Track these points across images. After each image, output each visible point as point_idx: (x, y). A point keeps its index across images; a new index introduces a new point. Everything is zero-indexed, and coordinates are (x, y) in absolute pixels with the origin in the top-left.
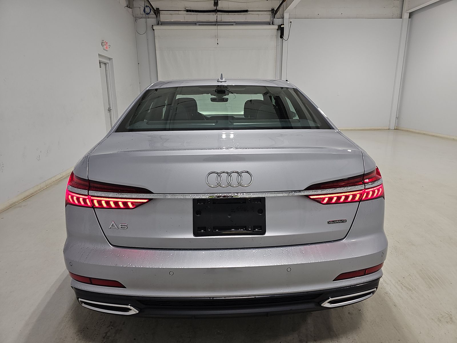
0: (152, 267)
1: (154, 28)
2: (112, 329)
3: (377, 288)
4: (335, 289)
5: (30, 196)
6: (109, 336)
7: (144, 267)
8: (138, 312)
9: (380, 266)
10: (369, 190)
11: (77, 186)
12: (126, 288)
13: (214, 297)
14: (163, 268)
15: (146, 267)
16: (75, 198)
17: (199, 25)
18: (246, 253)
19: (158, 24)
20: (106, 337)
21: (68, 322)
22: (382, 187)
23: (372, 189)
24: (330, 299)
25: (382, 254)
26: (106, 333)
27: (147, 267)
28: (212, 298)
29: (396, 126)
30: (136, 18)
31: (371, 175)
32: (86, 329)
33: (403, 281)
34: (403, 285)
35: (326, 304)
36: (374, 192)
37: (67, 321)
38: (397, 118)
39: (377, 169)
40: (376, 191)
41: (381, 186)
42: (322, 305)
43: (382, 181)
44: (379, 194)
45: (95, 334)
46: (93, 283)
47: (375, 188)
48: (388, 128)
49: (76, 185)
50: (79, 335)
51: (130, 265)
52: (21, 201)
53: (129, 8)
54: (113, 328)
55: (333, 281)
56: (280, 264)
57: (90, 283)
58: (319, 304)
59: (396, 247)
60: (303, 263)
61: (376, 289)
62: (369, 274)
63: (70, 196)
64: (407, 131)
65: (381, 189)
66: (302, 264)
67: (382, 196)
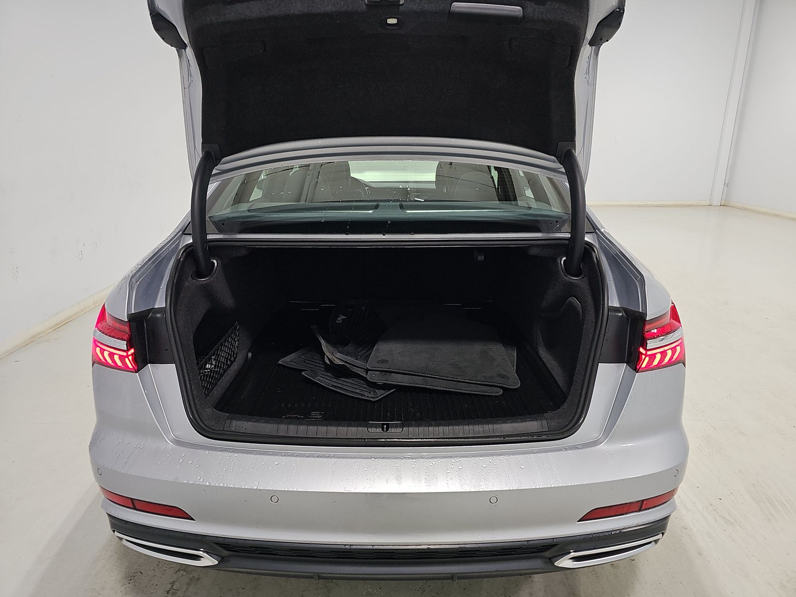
0: (240, 487)
2: (182, 575)
3: (663, 534)
4: (583, 537)
5: (66, 322)
6: (177, 590)
7: (225, 485)
8: (217, 562)
9: (671, 493)
10: (654, 352)
11: (109, 331)
12: (194, 520)
13: (352, 545)
14: (260, 490)
15: (228, 486)
16: (106, 354)
18: (413, 466)
20: (172, 590)
21: (109, 560)
22: (681, 345)
23: (661, 350)
24: (573, 554)
25: (677, 472)
26: (173, 583)
27: (231, 486)
28: (348, 547)
29: (723, 199)
31: (660, 321)
32: (139, 573)
33: (717, 504)
34: (717, 513)
35: (565, 562)
36: (664, 354)
37: (107, 558)
38: (726, 185)
39: (674, 309)
40: (669, 353)
41: (680, 341)
42: (556, 564)
43: (682, 333)
44: (675, 357)
45: (153, 585)
46: (137, 508)
47: (666, 348)
48: (708, 203)
49: (108, 329)
50: (125, 585)
51: (200, 481)
52: (50, 331)
54: (184, 573)
55: (578, 521)
56: (477, 490)
57: (132, 506)
58: (551, 560)
59: (709, 437)
60: (520, 488)
61: (661, 534)
62: (649, 509)
63: (98, 349)
64: (745, 209)
65: (678, 348)
66: (518, 490)
67: (681, 361)
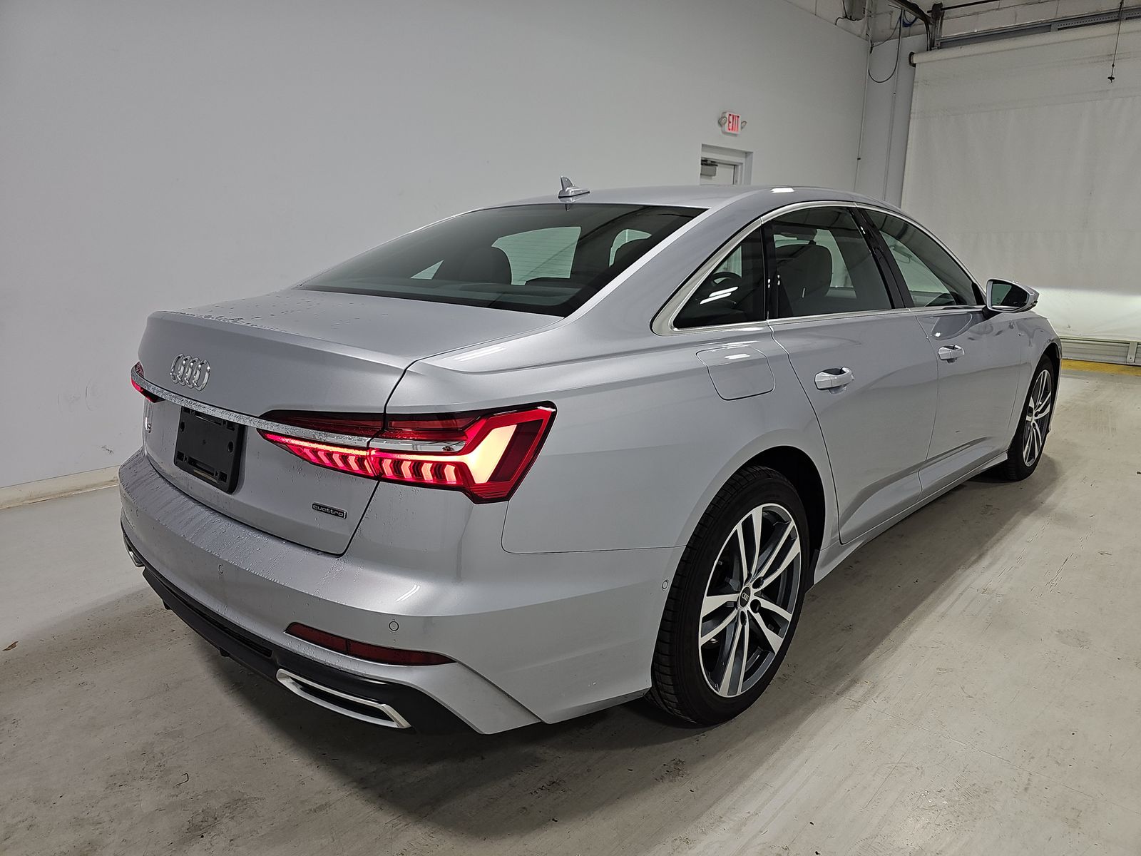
1: (915, 60)
17: (1059, 29)
19: (932, 46)
30: (872, 43)
35: (287, 682)
42: (277, 677)
53: (851, 19)
55: (284, 631)
56: (214, 553)
